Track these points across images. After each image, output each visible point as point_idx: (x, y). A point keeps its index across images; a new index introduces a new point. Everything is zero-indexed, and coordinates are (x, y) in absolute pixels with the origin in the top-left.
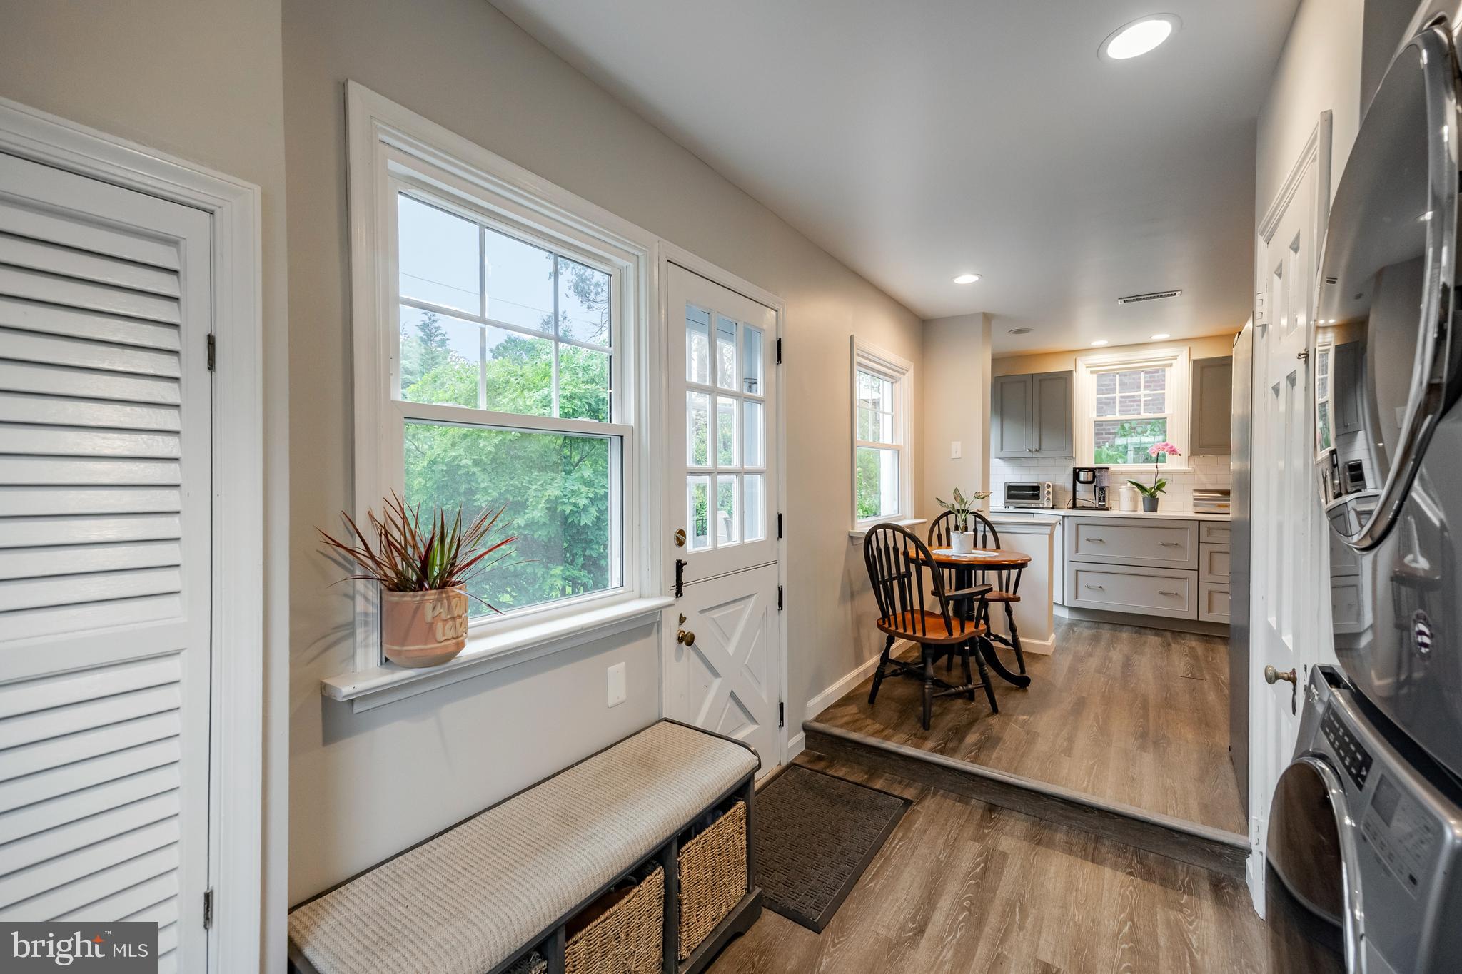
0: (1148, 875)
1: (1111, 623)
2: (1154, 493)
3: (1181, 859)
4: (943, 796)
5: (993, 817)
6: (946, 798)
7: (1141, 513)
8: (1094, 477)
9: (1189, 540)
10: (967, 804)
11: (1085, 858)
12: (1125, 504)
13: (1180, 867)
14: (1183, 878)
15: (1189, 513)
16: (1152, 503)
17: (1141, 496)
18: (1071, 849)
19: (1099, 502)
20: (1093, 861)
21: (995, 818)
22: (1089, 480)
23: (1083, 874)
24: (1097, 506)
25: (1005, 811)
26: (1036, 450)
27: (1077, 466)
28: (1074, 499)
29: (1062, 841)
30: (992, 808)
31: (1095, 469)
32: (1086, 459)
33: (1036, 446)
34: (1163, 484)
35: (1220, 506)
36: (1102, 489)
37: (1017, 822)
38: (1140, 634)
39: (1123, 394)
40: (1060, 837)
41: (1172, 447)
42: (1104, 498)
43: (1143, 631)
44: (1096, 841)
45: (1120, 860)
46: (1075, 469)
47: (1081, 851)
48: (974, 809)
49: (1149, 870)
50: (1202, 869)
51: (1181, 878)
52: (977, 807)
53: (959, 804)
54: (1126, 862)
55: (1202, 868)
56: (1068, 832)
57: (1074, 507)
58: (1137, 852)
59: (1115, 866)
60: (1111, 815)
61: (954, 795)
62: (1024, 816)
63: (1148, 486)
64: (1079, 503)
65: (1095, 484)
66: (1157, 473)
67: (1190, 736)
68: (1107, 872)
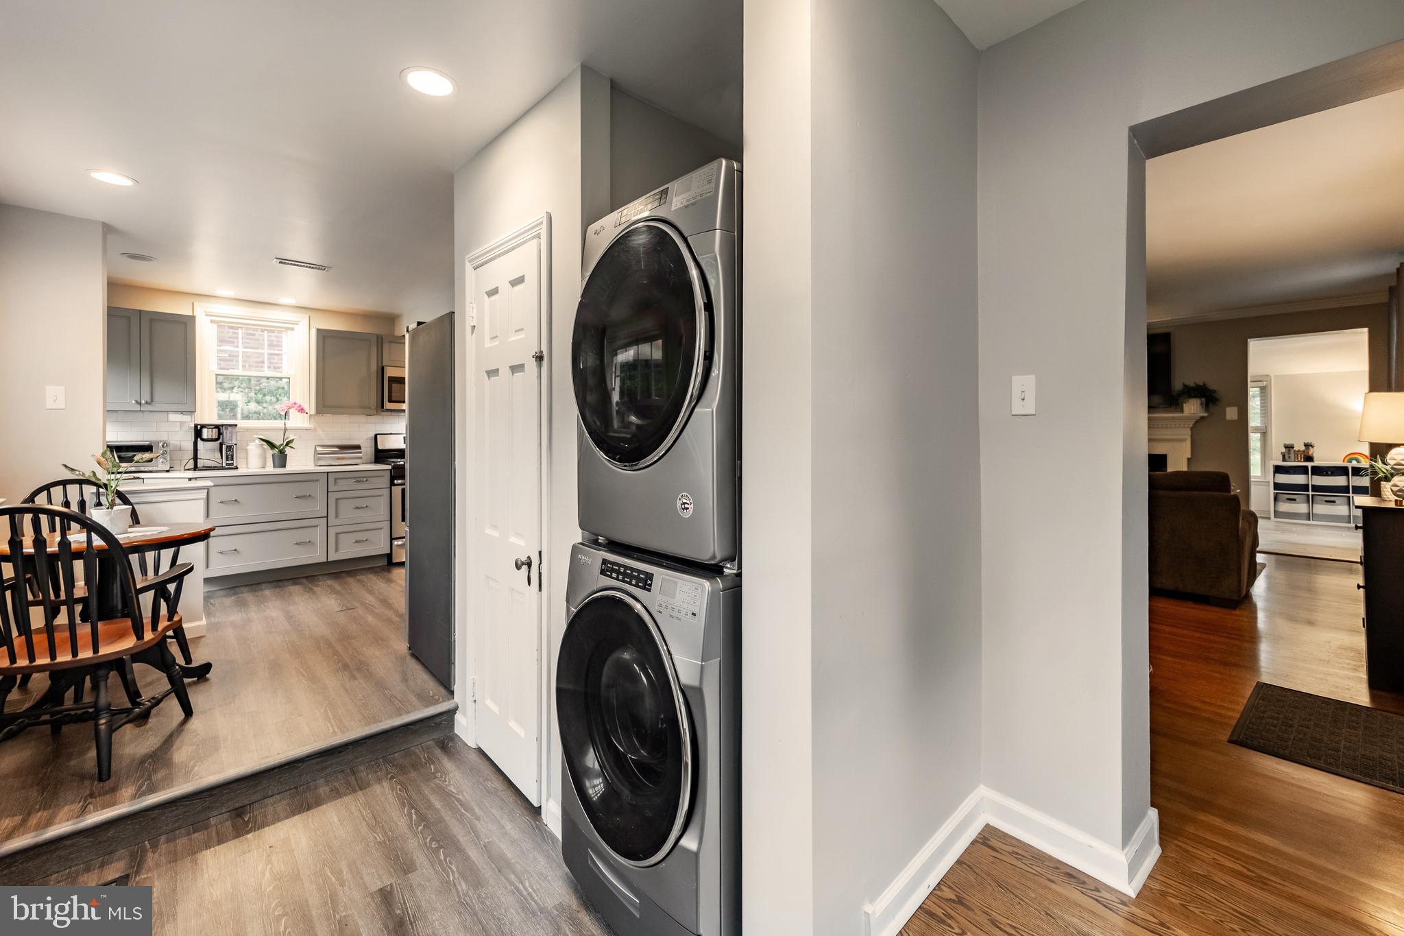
0: (403, 769)
1: (247, 585)
2: (284, 448)
3: (415, 744)
4: (168, 841)
5: (246, 819)
6: (174, 840)
7: (270, 469)
8: (220, 434)
9: (319, 490)
10: (206, 827)
11: (354, 791)
12: (253, 461)
13: (417, 751)
14: (423, 756)
15: (310, 466)
16: (281, 459)
17: (270, 453)
18: (338, 792)
19: (227, 460)
20: (361, 789)
21: (250, 818)
22: (214, 437)
23: (360, 804)
24: (224, 465)
25: (256, 805)
26: (147, 403)
27: (199, 423)
28: (196, 458)
29: (327, 792)
30: (239, 812)
31: (222, 425)
32: (208, 414)
33: (146, 397)
34: (291, 441)
35: (338, 459)
36: (229, 448)
37: (276, 805)
38: (280, 587)
39: (222, 348)
40: (323, 790)
41: (300, 406)
42: (232, 456)
43: (281, 584)
44: (353, 773)
45: (379, 773)
46: (196, 426)
47: (348, 789)
48: (219, 826)
49: (401, 766)
50: (429, 742)
51: (422, 756)
52: (221, 823)
53: (196, 834)
54: (384, 772)
55: (428, 740)
56: (327, 782)
57: (196, 468)
58: (387, 761)
59: (379, 780)
60: (363, 741)
61: (183, 831)
62: (277, 796)
63: (277, 443)
64: (200, 463)
65: (220, 441)
66: (285, 430)
67: (377, 653)
68: (377, 789)
